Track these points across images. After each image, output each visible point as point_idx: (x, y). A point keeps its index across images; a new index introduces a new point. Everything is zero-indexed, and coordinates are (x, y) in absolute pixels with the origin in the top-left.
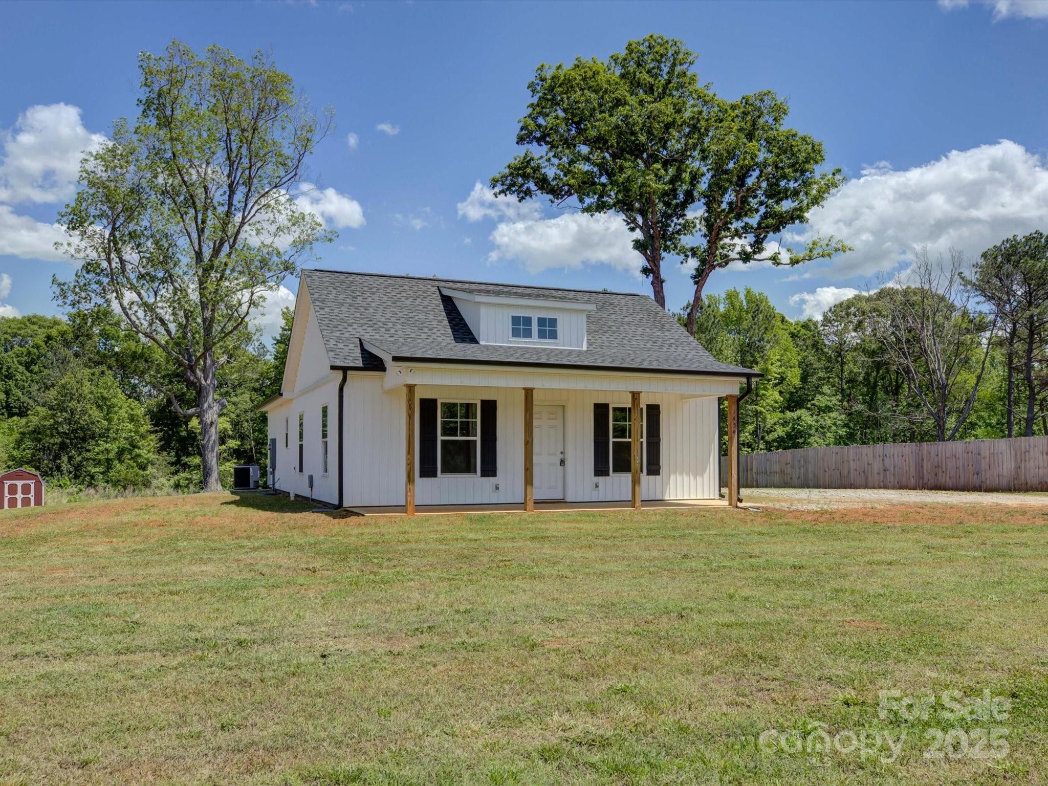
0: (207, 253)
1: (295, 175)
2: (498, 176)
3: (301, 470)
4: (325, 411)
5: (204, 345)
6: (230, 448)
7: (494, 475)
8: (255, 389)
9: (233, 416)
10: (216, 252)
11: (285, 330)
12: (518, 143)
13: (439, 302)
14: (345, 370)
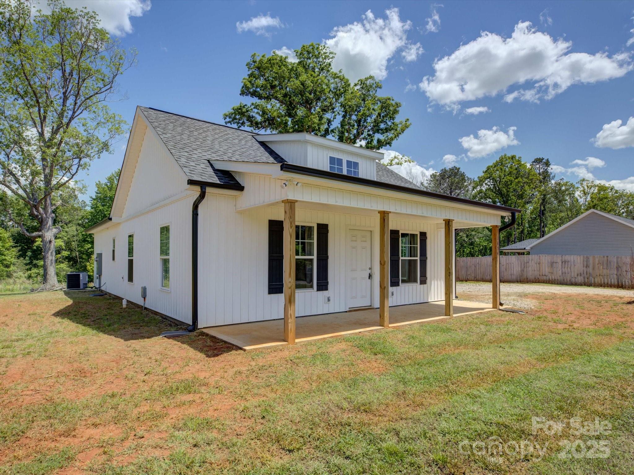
0: (47, 135)
1: (111, 87)
2: (227, 113)
3: (131, 279)
4: (165, 230)
5: (45, 192)
6: (63, 256)
7: (326, 289)
8: (79, 225)
9: (66, 238)
10: (55, 132)
11: (97, 193)
12: (240, 94)
13: (259, 145)
14: (203, 185)
